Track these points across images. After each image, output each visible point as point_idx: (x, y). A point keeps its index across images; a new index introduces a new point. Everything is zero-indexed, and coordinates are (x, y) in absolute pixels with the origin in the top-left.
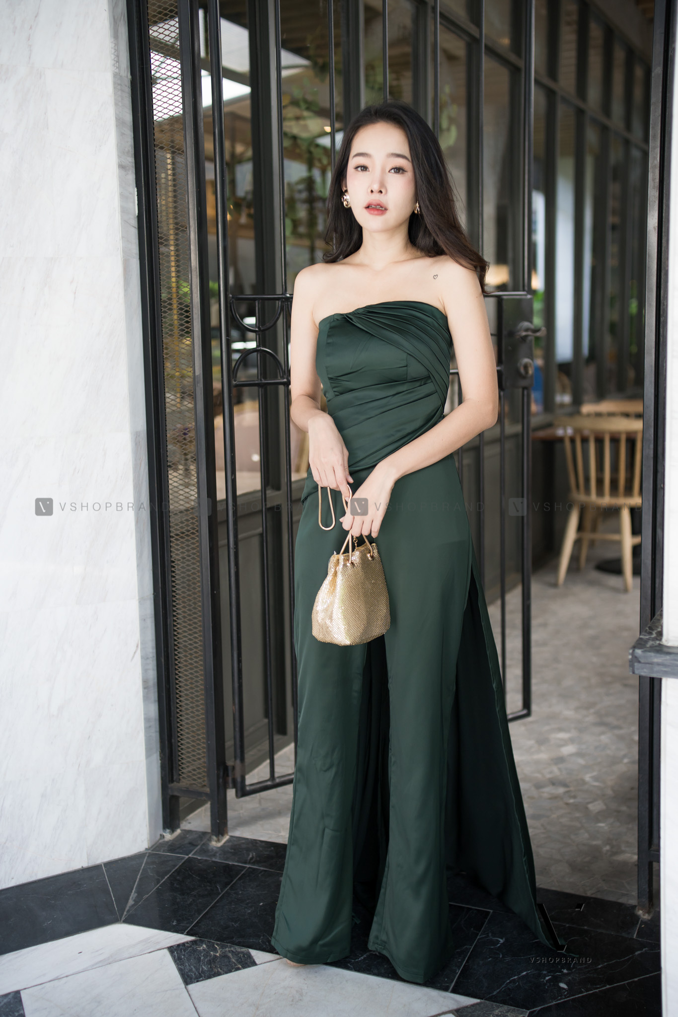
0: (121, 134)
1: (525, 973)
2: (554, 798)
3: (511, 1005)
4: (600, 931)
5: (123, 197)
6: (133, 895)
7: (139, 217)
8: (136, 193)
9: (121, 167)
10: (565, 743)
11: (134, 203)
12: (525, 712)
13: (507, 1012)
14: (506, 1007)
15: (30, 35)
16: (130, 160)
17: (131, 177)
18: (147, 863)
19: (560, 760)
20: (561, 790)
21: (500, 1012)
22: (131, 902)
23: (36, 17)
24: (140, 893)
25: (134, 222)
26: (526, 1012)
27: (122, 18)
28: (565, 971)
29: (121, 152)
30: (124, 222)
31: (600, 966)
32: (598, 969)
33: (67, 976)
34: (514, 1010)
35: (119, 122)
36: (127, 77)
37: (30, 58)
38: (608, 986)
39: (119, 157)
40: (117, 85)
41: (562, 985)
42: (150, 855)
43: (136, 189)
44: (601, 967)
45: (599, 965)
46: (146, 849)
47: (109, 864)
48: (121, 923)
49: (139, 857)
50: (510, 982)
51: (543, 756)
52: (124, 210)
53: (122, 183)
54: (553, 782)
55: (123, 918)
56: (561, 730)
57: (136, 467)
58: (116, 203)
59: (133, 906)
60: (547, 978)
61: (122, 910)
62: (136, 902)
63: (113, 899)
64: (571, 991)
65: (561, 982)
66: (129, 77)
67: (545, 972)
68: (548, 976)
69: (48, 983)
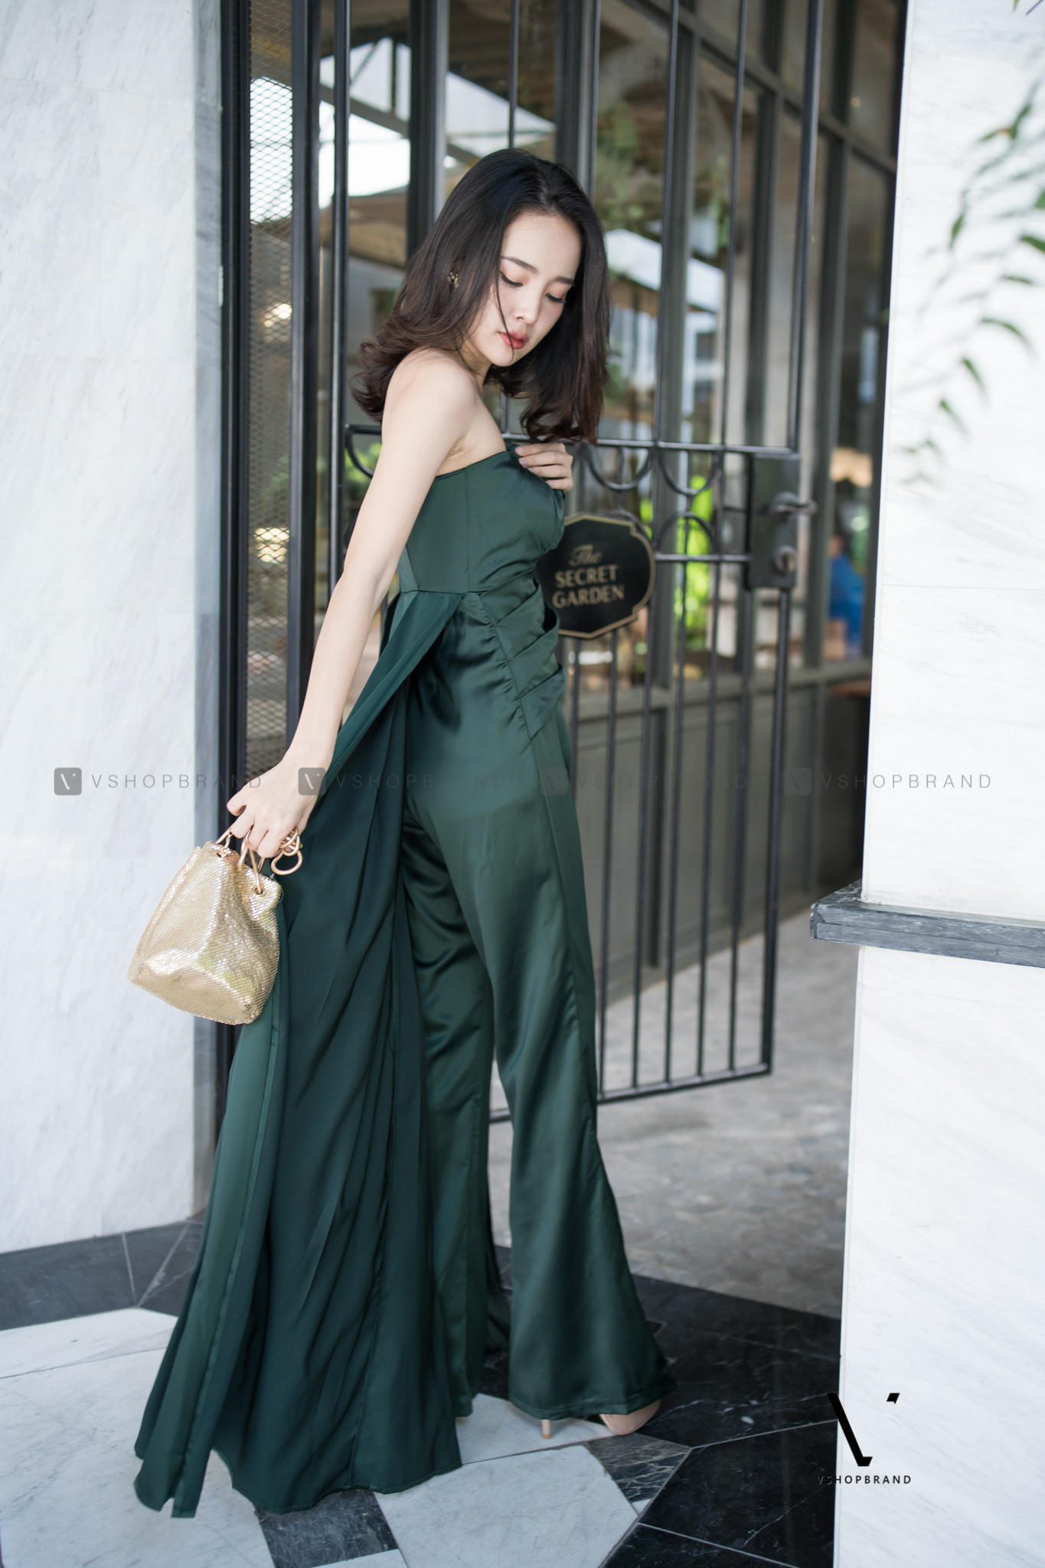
0: (202, 189)
1: (696, 1402)
2: (789, 1188)
3: (669, 1440)
4: (814, 1355)
5: (201, 277)
6: (160, 1274)
7: (224, 309)
8: (221, 274)
9: (201, 235)
10: (822, 1119)
11: (217, 287)
12: (762, 1068)
13: (662, 1448)
14: (661, 1442)
15: (79, 42)
16: (215, 227)
17: (215, 250)
18: (186, 1237)
19: (809, 1141)
20: (801, 1178)
21: (651, 1447)
22: (155, 1283)
23: (89, 17)
24: (171, 1271)
25: (216, 315)
26: (688, 1449)
27: (213, 24)
28: (754, 1402)
29: (201, 214)
30: (201, 313)
31: (805, 1399)
32: (801, 1402)
33: (52, 1369)
34: (671, 1446)
35: (201, 171)
36: (216, 108)
37: (77, 74)
38: (811, 1424)
39: (198, 220)
40: (200, 118)
41: (747, 1420)
42: (192, 1226)
43: (221, 269)
44: (807, 1401)
45: (804, 1397)
46: (188, 1218)
47: (134, 1236)
48: (137, 1308)
49: (176, 1227)
50: (673, 1413)
51: (787, 1133)
52: (201, 297)
53: (201, 258)
54: (793, 1168)
55: (142, 1302)
56: (820, 1101)
57: (201, 666)
58: (190, 285)
59: (157, 1288)
60: (727, 1410)
61: (141, 1290)
62: (162, 1283)
63: (131, 1277)
64: (756, 1428)
65: (746, 1414)
66: (220, 108)
67: (725, 1403)
68: (729, 1407)
69: (25, 1376)
